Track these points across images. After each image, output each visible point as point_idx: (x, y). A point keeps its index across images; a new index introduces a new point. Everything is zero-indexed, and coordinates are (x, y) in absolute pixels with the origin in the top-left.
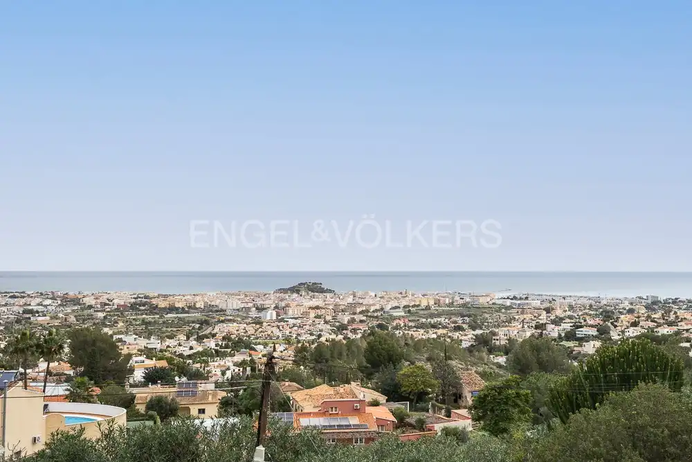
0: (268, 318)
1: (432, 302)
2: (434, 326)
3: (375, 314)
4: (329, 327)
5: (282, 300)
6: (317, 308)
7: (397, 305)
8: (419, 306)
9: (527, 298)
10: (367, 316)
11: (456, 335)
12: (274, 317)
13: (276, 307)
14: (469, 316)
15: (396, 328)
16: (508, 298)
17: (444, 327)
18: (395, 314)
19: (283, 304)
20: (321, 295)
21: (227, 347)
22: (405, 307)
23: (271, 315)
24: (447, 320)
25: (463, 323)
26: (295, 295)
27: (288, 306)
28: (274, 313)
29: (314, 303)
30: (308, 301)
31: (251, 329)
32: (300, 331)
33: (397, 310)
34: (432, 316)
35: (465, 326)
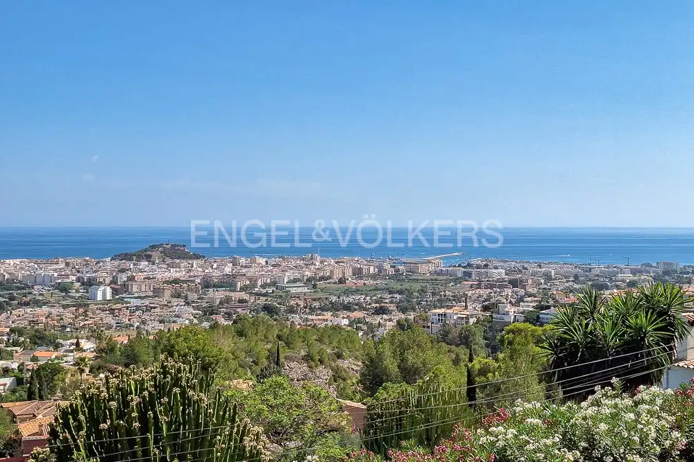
0: (99, 297)
1: (349, 272)
2: (348, 308)
3: (264, 291)
4: (191, 310)
5: (123, 271)
6: (176, 281)
7: (299, 276)
8: (330, 278)
9: (486, 266)
10: (251, 293)
11: (378, 319)
12: (109, 297)
13: (114, 282)
14: (400, 292)
15: (291, 310)
16: (460, 266)
17: (362, 308)
18: (293, 290)
19: (123, 278)
20: (184, 263)
21: (15, 344)
22: (309, 280)
23: (103, 293)
24: (368, 298)
25: (391, 302)
26: (143, 264)
27: (132, 279)
28: (109, 291)
29: (174, 274)
30: (163, 273)
31: (68, 315)
32: (145, 316)
33: (298, 284)
34: (348, 292)
35: (392, 307)
